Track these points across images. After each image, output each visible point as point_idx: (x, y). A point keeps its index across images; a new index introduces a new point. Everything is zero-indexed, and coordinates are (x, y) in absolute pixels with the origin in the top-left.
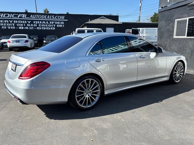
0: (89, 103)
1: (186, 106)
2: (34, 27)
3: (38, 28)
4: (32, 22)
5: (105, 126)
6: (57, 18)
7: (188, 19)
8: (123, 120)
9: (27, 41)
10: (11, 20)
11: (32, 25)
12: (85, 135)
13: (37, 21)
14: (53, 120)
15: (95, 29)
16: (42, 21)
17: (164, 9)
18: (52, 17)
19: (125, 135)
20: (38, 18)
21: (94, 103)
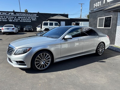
1: (98, 66)
2: (18, 20)
3: (21, 21)
4: (17, 17)
5: (52, 77)
6: (32, 15)
7: (104, 17)
8: (62, 74)
9: (13, 29)
10: (4, 16)
11: (17, 19)
13: (20, 17)
15: (54, 22)
16: (23, 17)
17: (92, 12)
18: (29, 15)
20: (21, 15)
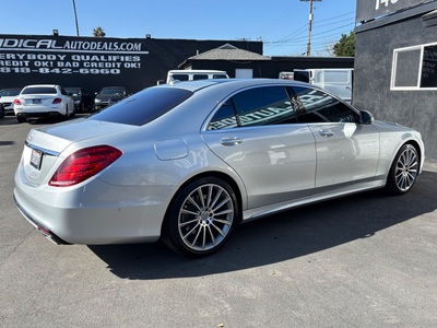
0: (209, 241)
1: (429, 245)
2: (73, 68)
3: (81, 71)
4: (68, 57)
5: (248, 294)
6: (124, 47)
7: (422, 47)
8: (288, 279)
9: (57, 101)
10: (21, 53)
11: (68, 64)
12: (203, 314)
13: (80, 54)
14: (127, 281)
15: (210, 73)
16: (91, 55)
17: (367, 26)
18: (113, 47)
19: (297, 314)
20: (82, 49)
21: (220, 240)
